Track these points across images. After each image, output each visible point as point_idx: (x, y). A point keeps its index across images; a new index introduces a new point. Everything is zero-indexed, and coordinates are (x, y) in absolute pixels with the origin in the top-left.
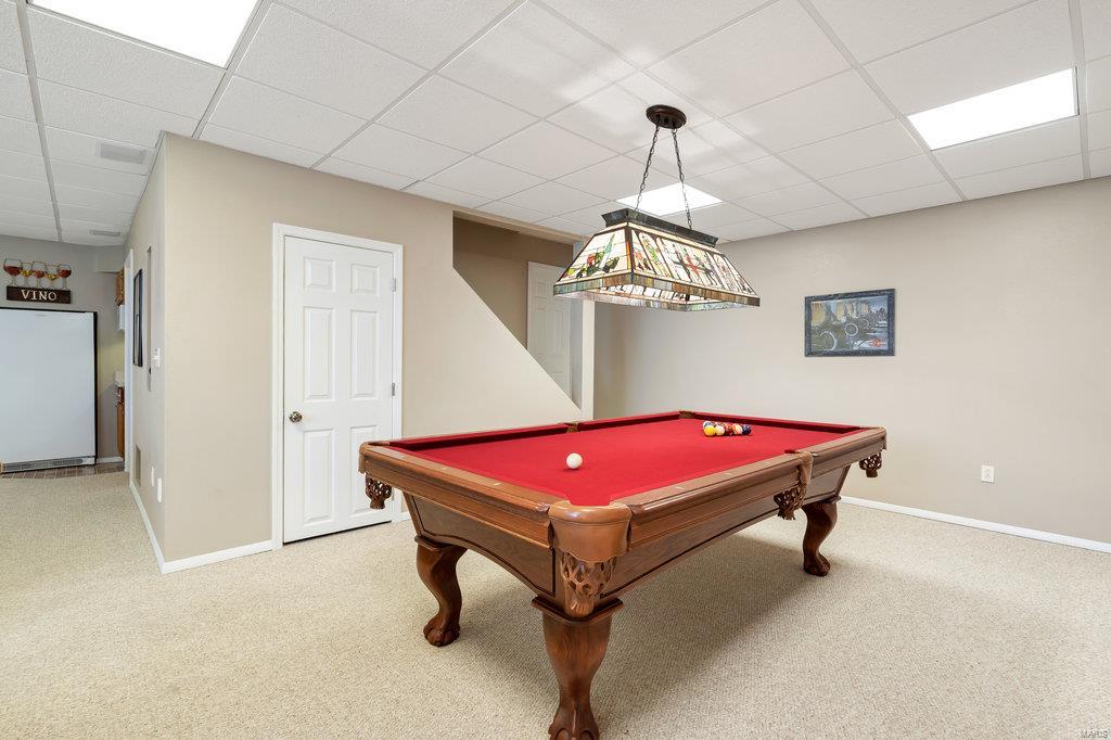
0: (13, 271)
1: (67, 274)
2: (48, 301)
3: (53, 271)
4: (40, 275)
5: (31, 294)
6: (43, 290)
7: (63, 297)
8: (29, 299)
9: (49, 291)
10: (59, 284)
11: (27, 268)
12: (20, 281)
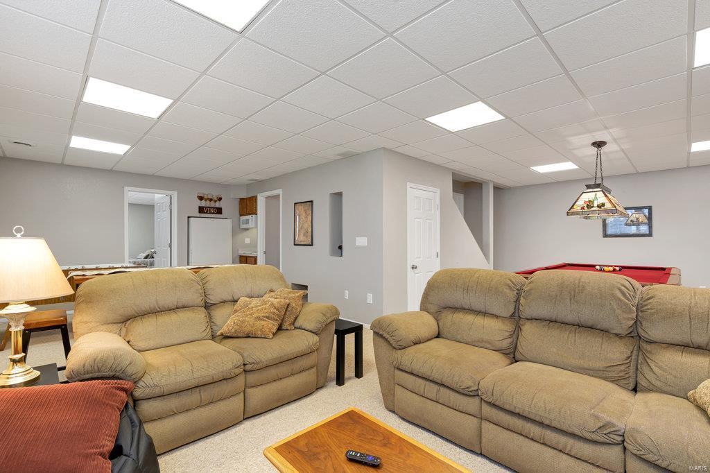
0: (201, 198)
1: (220, 199)
2: (214, 213)
3: (215, 199)
4: (211, 200)
5: (207, 211)
6: (212, 208)
7: (219, 211)
8: (207, 213)
9: (214, 208)
10: (217, 205)
11: (206, 197)
12: (203, 203)
